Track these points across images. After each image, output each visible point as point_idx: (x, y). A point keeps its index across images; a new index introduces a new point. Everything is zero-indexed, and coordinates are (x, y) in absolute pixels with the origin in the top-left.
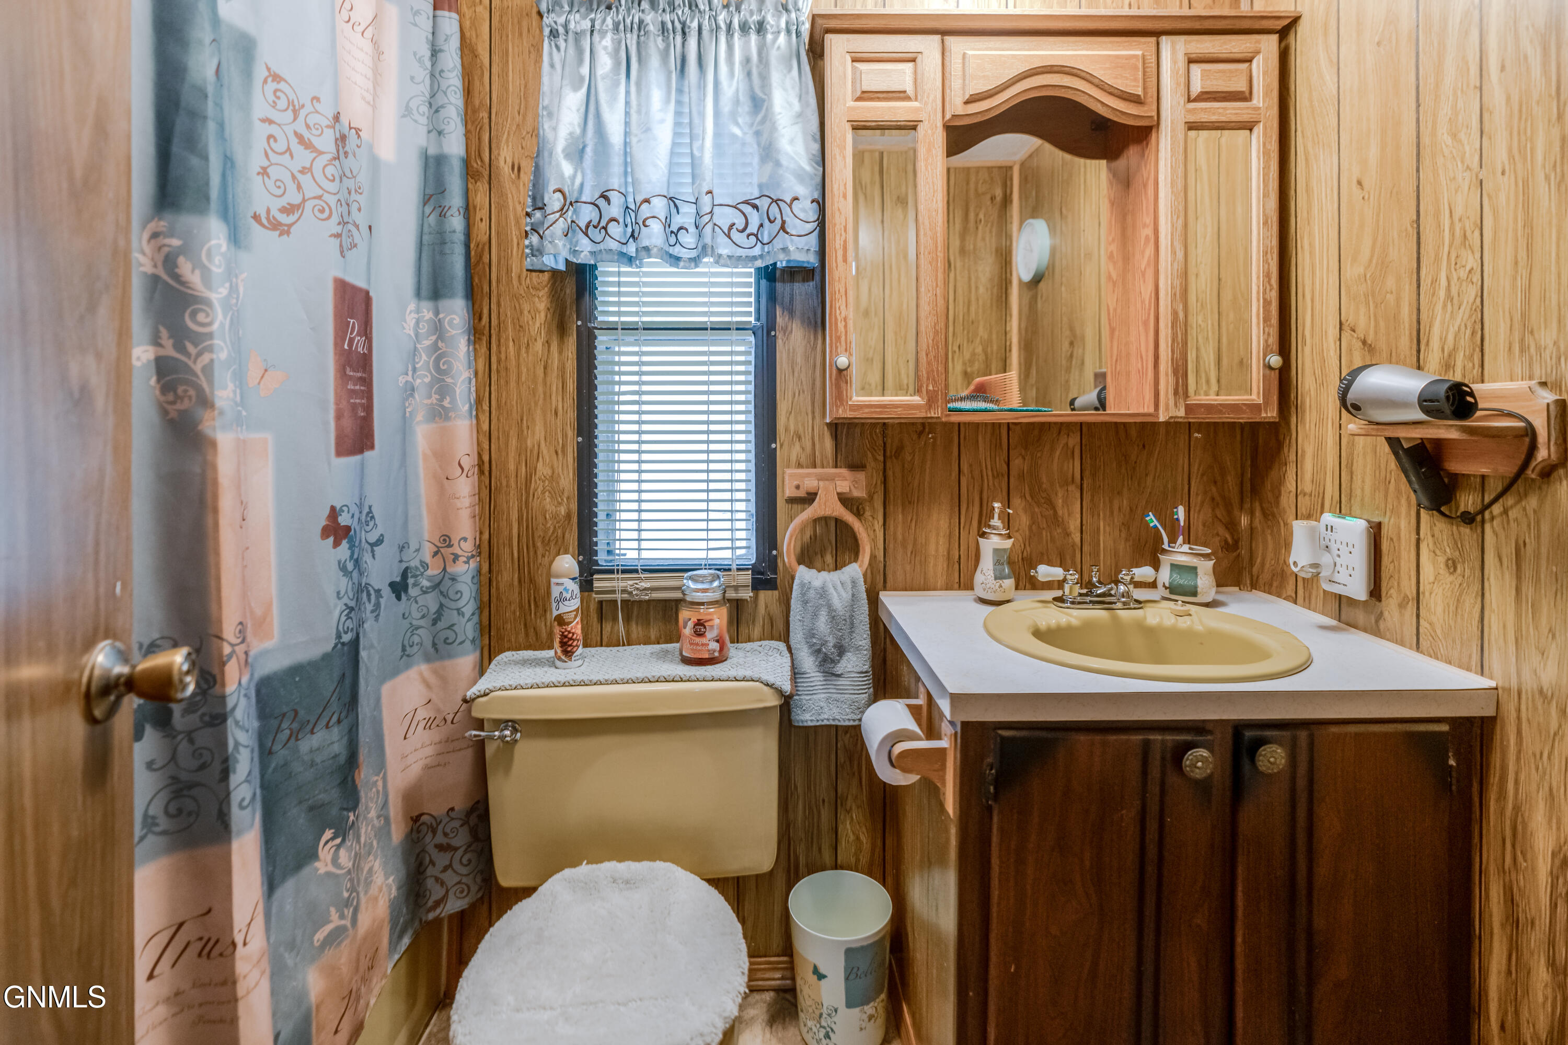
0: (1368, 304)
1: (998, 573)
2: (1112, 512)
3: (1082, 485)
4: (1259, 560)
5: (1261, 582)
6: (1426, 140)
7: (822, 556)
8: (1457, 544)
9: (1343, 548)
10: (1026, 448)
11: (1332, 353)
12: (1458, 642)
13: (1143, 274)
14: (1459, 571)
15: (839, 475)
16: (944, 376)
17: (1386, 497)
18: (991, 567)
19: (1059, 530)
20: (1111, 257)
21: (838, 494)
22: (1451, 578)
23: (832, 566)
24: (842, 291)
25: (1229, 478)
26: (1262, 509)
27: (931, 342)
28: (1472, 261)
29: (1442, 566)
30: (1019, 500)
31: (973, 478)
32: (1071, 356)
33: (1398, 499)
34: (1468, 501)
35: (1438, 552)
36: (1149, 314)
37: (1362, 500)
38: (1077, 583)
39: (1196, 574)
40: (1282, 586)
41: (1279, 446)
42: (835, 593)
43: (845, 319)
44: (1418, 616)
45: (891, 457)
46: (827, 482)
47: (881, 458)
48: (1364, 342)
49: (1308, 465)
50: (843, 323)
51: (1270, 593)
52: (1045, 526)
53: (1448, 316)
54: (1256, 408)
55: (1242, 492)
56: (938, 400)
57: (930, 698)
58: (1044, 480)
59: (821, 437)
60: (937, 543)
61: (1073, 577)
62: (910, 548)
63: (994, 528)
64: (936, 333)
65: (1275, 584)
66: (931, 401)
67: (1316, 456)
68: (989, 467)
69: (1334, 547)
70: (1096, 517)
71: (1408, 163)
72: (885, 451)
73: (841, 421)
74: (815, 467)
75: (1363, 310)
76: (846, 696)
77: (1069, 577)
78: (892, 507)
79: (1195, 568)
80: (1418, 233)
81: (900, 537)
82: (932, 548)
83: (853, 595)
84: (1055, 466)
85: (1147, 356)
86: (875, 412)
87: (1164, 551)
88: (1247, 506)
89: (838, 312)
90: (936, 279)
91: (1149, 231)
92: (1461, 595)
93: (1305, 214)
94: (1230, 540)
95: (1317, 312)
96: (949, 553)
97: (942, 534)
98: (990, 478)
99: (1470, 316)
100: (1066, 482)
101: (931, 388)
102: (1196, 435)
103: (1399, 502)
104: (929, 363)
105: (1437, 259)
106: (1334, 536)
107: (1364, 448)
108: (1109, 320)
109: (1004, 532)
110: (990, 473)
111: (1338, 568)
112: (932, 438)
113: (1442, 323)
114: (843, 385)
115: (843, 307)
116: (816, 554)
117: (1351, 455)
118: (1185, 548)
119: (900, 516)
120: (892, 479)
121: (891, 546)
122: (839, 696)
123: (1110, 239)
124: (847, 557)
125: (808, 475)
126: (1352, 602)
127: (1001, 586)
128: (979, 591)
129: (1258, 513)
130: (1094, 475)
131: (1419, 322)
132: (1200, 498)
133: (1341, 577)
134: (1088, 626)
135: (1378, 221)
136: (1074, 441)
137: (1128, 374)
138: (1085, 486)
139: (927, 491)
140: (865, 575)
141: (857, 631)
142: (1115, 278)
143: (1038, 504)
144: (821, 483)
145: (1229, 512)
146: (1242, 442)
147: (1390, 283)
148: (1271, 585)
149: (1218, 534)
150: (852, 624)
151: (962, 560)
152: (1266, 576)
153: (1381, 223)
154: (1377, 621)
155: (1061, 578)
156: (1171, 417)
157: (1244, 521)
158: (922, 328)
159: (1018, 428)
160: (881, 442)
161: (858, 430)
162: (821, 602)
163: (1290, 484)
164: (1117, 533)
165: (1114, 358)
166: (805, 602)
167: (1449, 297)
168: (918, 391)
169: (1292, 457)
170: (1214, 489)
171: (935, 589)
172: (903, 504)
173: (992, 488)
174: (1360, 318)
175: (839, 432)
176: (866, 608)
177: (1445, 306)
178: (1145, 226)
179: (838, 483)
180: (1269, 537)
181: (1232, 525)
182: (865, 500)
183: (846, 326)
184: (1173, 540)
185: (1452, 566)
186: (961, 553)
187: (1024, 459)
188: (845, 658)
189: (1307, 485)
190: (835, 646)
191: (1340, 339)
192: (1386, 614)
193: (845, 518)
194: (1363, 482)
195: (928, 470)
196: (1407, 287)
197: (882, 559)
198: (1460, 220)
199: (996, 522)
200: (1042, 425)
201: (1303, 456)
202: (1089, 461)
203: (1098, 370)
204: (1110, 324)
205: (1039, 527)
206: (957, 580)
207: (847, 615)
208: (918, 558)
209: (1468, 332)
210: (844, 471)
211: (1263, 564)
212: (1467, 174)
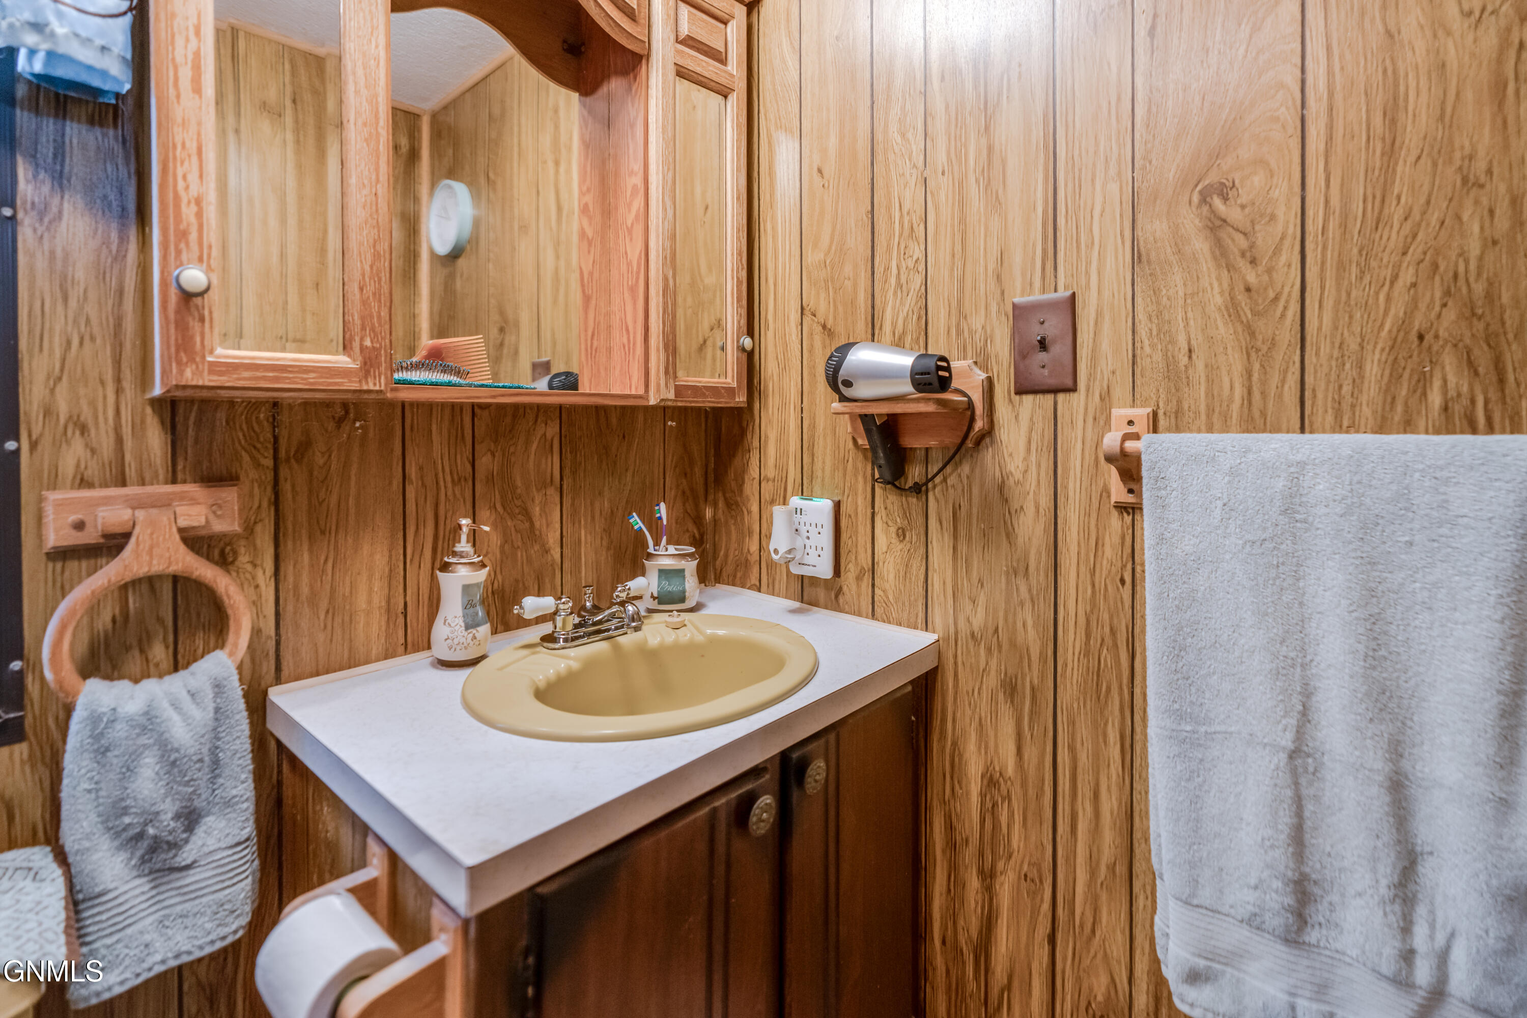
0: (827, 289)
1: (469, 620)
2: (593, 518)
3: (561, 486)
4: (722, 553)
5: (724, 574)
6: (879, 137)
7: (142, 651)
8: (906, 515)
9: (812, 530)
10: (496, 441)
11: (794, 337)
12: (907, 604)
13: (630, 231)
14: (907, 538)
15: (182, 497)
16: (387, 327)
17: (845, 475)
18: (459, 611)
19: (537, 547)
20: (585, 210)
21: (181, 530)
22: (901, 546)
23: (166, 664)
24: (192, 146)
25: (696, 470)
26: (726, 499)
27: (367, 268)
28: (918, 253)
29: (894, 535)
30: (488, 513)
31: (424, 485)
32: (502, 344)
33: (856, 476)
34: (915, 473)
35: (890, 523)
36: (637, 279)
37: (823, 480)
38: (571, 613)
39: (684, 577)
40: (745, 577)
41: (743, 433)
42: (176, 717)
43: (198, 201)
44: (873, 585)
45: (288, 460)
46: (154, 511)
47: (269, 463)
48: (824, 327)
49: (771, 450)
50: (194, 208)
51: (734, 585)
52: (520, 544)
53: (898, 301)
54: (731, 391)
55: (706, 484)
56: (379, 365)
57: (393, 858)
58: (519, 483)
59: (139, 429)
60: (370, 590)
61: (566, 606)
62: (324, 604)
63: (461, 555)
64: (377, 256)
65: (739, 575)
66: (369, 365)
67: (779, 440)
68: (447, 470)
69: (803, 529)
70: (577, 525)
71: (864, 156)
72: (276, 450)
73: (188, 393)
74: (124, 484)
75: (823, 295)
76: (204, 900)
77: (561, 606)
78: (290, 544)
79: (683, 571)
80: (873, 223)
81: (305, 590)
82: (361, 602)
83: (217, 710)
84: (531, 464)
85: (635, 328)
86: (264, 378)
87: (649, 556)
88: (711, 497)
89: (181, 184)
90: (377, 170)
91: (638, 180)
92: (909, 560)
93: (768, 196)
94: (697, 536)
95: (779, 296)
96: (388, 602)
97: (377, 576)
98: (450, 485)
99: (917, 303)
100: (544, 485)
101: (368, 343)
102: (669, 423)
103: (857, 480)
104: (364, 302)
105: (889, 249)
106: (803, 519)
107: (824, 429)
108: (583, 285)
109: (476, 560)
110: (448, 478)
111: (808, 550)
112: (361, 427)
113: (894, 308)
114: (195, 325)
115: (193, 177)
116: (128, 649)
117: (812, 438)
118: (672, 550)
119: (306, 556)
120: (289, 495)
121: (289, 609)
122: (187, 906)
123: (585, 189)
124: (200, 643)
125: (107, 501)
126: (814, 581)
127: (474, 638)
128: (441, 650)
129: (721, 504)
130: (574, 473)
131: (873, 307)
132: (673, 492)
133: (811, 559)
134: (590, 665)
135: (837, 210)
136: (552, 430)
137: (609, 350)
138: (565, 487)
139: (352, 511)
140: (240, 668)
141: (227, 772)
142: (590, 236)
143: (512, 516)
144: (140, 514)
145: (697, 505)
146: (706, 431)
147: (848, 269)
148: (735, 576)
149: (688, 531)
150: (216, 763)
151: (409, 609)
152: (729, 569)
153: (840, 211)
154: (837, 597)
155: (553, 610)
156: (662, 400)
157: (709, 513)
158: (353, 244)
159: (485, 413)
160: (269, 436)
161: (221, 416)
162: (143, 740)
163: (754, 472)
164: (598, 541)
165: (590, 333)
166: (102, 752)
167: (899, 285)
168: (346, 348)
169: (756, 443)
170: (684, 481)
171: (367, 662)
172: (310, 537)
173: (451, 498)
174: (821, 303)
175: (180, 418)
176: (244, 727)
177: (895, 293)
178: (632, 173)
179: (179, 510)
180: (733, 528)
181: (698, 520)
182: (237, 536)
183: (199, 215)
184: (657, 543)
185: (902, 534)
186: (408, 598)
187: (493, 455)
188: (200, 831)
189: (770, 471)
190: (177, 817)
191: (802, 324)
192: (845, 588)
193: (196, 574)
194: (824, 462)
195: (353, 478)
196: (863, 274)
197: (272, 632)
198: (908, 213)
199: (463, 546)
200: (516, 407)
201: (766, 442)
202: (569, 455)
203: (537, 360)
204: (583, 291)
205: (513, 546)
206: (402, 641)
207: (205, 750)
208: (338, 620)
209: (915, 317)
210: (192, 489)
211: (726, 556)
212: (914, 171)
